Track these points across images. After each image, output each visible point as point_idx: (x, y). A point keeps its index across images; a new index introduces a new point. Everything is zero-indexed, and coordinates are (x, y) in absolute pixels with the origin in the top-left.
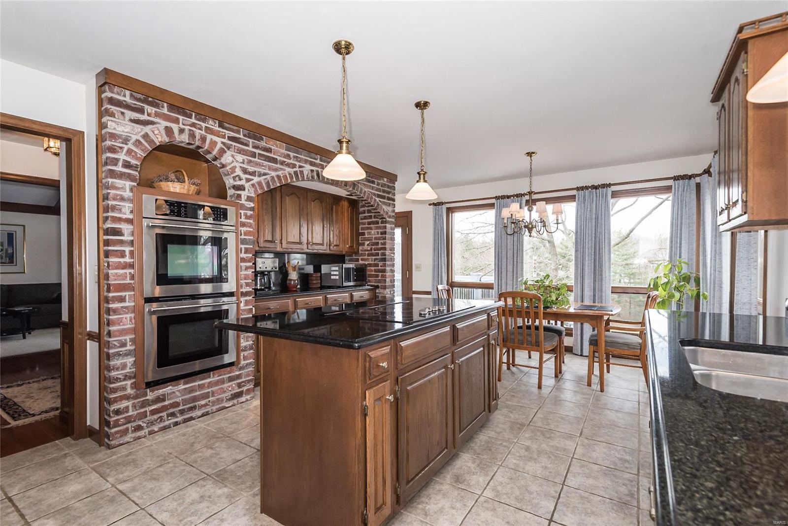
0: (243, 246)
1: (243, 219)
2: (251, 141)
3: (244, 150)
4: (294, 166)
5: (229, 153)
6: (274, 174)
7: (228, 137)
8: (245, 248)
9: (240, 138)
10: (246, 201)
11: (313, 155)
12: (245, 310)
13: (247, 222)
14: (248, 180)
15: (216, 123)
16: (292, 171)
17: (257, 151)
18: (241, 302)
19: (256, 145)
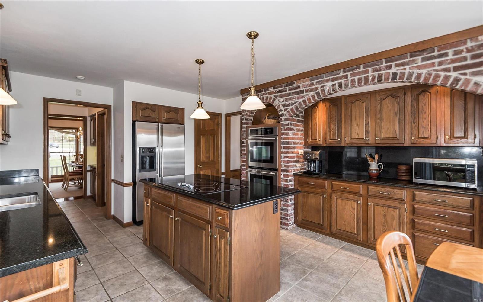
0: (282, 146)
1: (283, 132)
2: (288, 87)
3: (284, 95)
4: (317, 88)
5: (277, 100)
6: (301, 100)
7: (277, 92)
8: (283, 146)
9: (282, 89)
10: (284, 121)
12: (283, 179)
13: (285, 133)
14: (285, 110)
15: (272, 88)
16: (314, 93)
17: (291, 92)
18: (281, 175)
19: (290, 88)
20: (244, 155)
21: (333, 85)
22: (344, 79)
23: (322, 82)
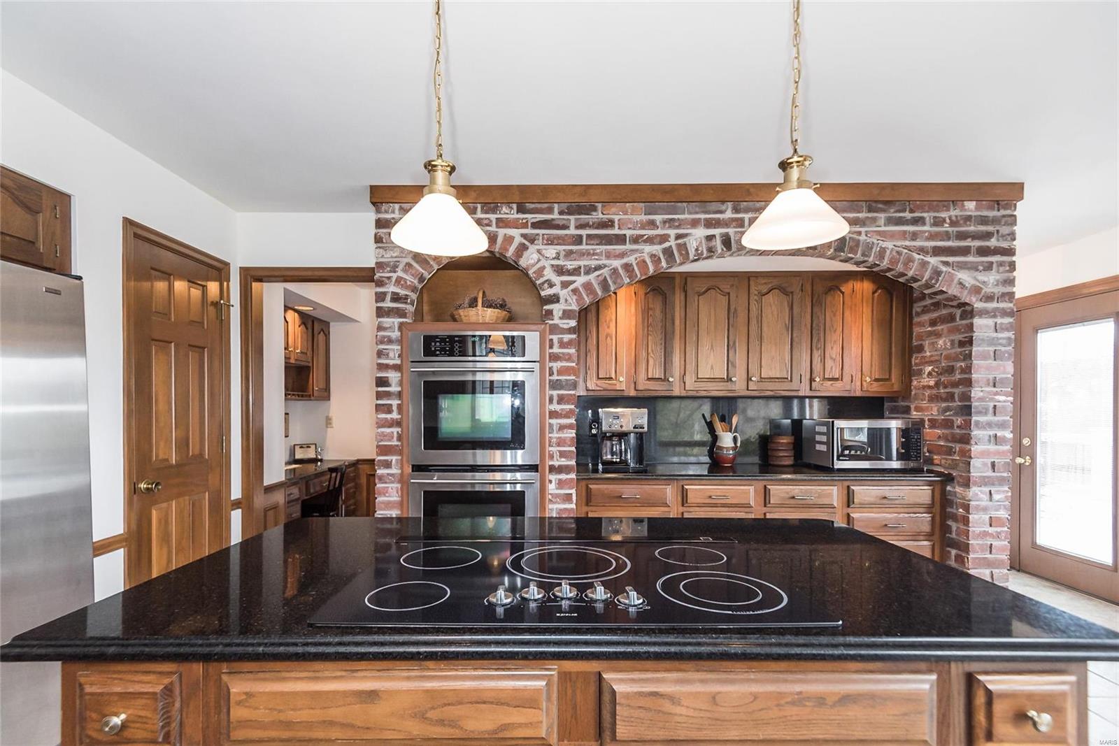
0: (555, 393)
1: (556, 350)
2: (572, 218)
3: (559, 237)
4: (664, 238)
5: (533, 249)
6: (617, 263)
7: (532, 223)
8: (558, 395)
9: (553, 220)
10: (560, 318)
11: (714, 206)
12: (557, 496)
13: (563, 354)
14: (565, 285)
15: (512, 208)
16: (657, 249)
17: (584, 232)
18: (550, 481)
19: (582, 222)
20: (389, 427)
21: (710, 238)
23: (680, 225)
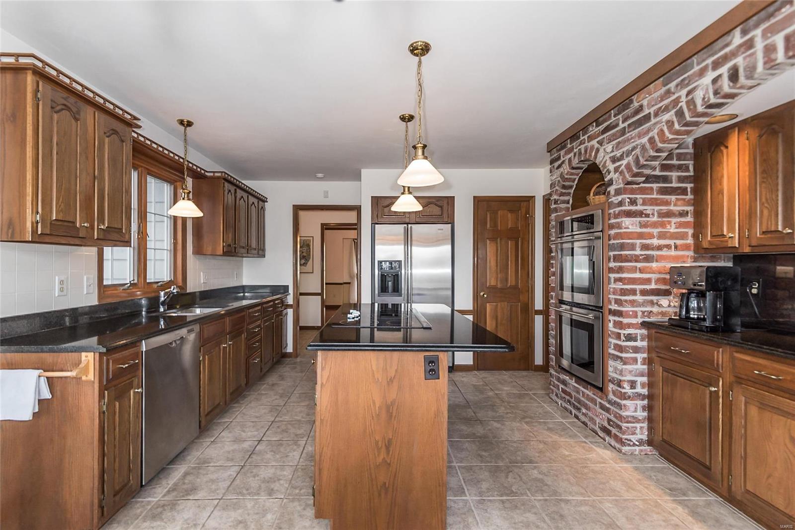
1: (612, 221)
2: (620, 116)
3: (614, 135)
4: (677, 101)
5: (602, 150)
7: (602, 131)
8: (613, 255)
9: (611, 123)
10: (614, 196)
11: (720, 43)
12: (613, 333)
13: (615, 223)
14: (616, 170)
15: (593, 126)
16: (670, 115)
17: (626, 124)
18: (610, 320)
19: (626, 116)
20: (553, 276)
21: (715, 81)
22: (743, 53)
23: (689, 81)
